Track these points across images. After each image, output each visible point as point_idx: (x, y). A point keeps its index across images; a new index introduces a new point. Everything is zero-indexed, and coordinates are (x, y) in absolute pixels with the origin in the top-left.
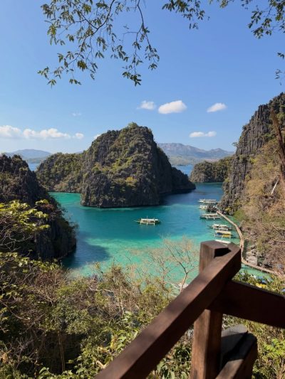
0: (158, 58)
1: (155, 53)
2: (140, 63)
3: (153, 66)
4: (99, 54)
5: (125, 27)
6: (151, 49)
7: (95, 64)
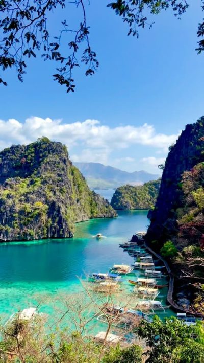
0: (98, 63)
1: (94, 58)
2: (75, 67)
3: (89, 72)
4: (29, 52)
5: (64, 23)
6: (89, 52)
7: (23, 63)
